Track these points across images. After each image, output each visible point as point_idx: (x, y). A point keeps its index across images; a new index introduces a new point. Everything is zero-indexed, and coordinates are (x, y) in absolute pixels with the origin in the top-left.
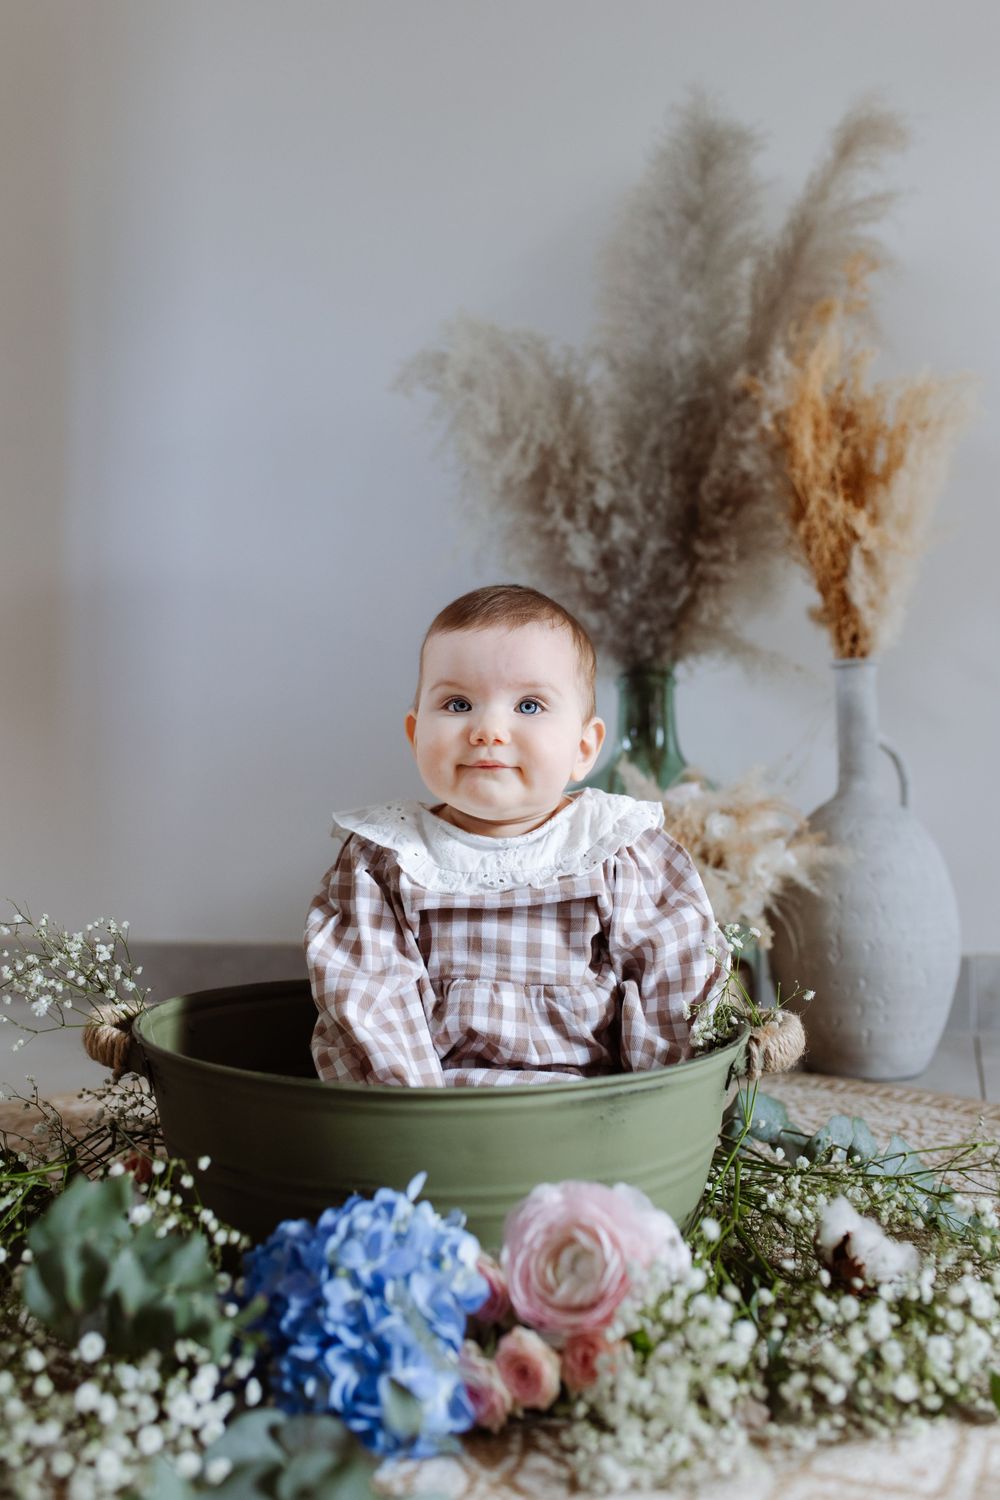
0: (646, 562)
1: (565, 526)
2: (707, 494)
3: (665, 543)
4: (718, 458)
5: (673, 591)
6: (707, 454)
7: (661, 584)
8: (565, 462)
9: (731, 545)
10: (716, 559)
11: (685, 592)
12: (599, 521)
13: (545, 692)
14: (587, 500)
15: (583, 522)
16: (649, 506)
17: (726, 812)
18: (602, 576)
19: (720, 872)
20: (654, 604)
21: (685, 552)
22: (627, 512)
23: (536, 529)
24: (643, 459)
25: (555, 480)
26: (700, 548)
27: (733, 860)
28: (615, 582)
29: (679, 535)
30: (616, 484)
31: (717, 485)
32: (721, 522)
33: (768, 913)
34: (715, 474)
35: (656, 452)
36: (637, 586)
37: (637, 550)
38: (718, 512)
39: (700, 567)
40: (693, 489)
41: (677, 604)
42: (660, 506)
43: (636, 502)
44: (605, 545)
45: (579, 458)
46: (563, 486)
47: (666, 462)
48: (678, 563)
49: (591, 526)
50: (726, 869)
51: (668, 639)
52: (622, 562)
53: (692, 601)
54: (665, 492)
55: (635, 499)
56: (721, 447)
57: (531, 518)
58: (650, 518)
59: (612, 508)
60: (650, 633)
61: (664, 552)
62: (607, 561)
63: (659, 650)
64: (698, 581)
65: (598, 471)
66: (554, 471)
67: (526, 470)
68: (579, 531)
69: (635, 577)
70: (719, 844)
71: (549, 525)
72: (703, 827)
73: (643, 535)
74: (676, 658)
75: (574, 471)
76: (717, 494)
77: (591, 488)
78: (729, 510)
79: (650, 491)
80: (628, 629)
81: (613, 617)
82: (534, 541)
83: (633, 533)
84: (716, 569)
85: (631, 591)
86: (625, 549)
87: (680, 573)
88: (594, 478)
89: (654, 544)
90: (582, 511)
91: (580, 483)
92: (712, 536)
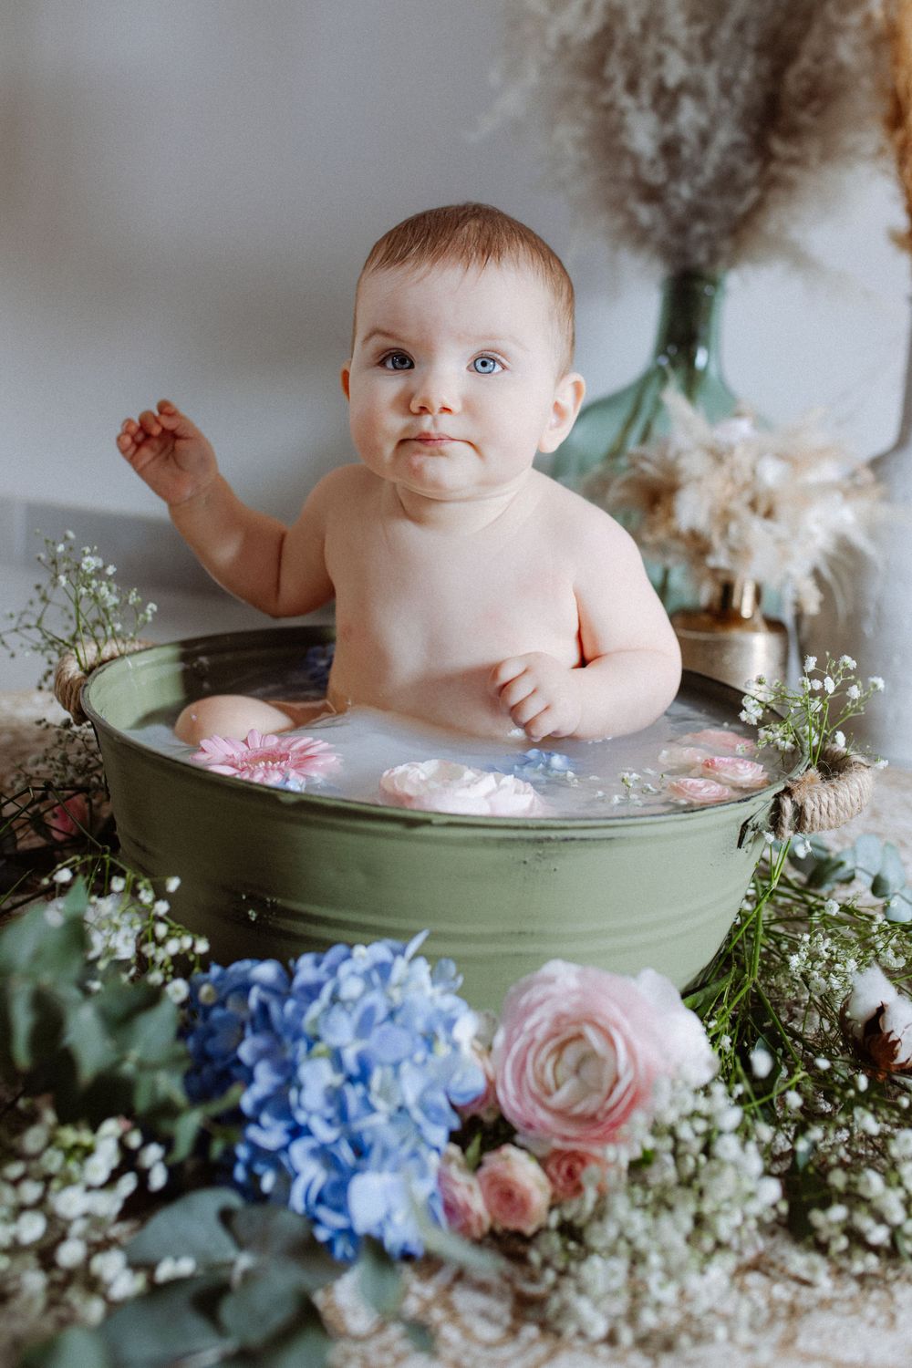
0: (713, 156)
1: (626, 101)
2: (793, 82)
3: (739, 136)
4: (812, 43)
5: (740, 191)
6: (802, 35)
7: (727, 182)
8: (633, 25)
9: (813, 148)
10: (793, 161)
11: (753, 195)
12: (666, 102)
13: (505, 346)
14: (654, 74)
15: (646, 99)
16: (726, 88)
17: (781, 456)
18: (661, 166)
19: (769, 524)
20: (716, 204)
21: (760, 149)
22: (698, 93)
23: (591, 99)
24: (725, 34)
25: (619, 45)
26: (778, 146)
27: (784, 511)
28: (675, 173)
29: (755, 128)
30: (689, 58)
31: (805, 74)
32: (804, 118)
33: (816, 573)
34: (805, 62)
35: (740, 27)
36: (701, 181)
37: (705, 139)
38: (802, 106)
39: (774, 168)
40: (777, 74)
41: (742, 208)
42: (738, 92)
43: (711, 84)
44: (669, 130)
45: (652, 23)
46: (628, 53)
47: (752, 38)
48: (749, 160)
49: (655, 104)
50: (776, 521)
51: (726, 246)
52: (686, 152)
53: (759, 205)
54: (746, 75)
55: (710, 78)
56: (817, 29)
57: (584, 86)
58: (725, 104)
59: (683, 88)
60: (707, 237)
61: (735, 146)
62: (669, 149)
63: (714, 256)
64: (770, 183)
65: (671, 41)
66: (620, 33)
67: (590, 28)
68: (640, 109)
69: (698, 170)
70: (770, 493)
71: (605, 98)
72: (754, 472)
73: (714, 121)
74: (732, 264)
75: (643, 37)
76: (805, 84)
77: (660, 59)
78: (815, 105)
79: (728, 72)
80: (680, 229)
81: (667, 212)
82: (588, 114)
83: (703, 120)
84: (792, 172)
85: (692, 186)
86: (691, 137)
87: (749, 172)
88: (665, 48)
89: (725, 136)
90: (646, 86)
91: (648, 52)
92: (793, 133)
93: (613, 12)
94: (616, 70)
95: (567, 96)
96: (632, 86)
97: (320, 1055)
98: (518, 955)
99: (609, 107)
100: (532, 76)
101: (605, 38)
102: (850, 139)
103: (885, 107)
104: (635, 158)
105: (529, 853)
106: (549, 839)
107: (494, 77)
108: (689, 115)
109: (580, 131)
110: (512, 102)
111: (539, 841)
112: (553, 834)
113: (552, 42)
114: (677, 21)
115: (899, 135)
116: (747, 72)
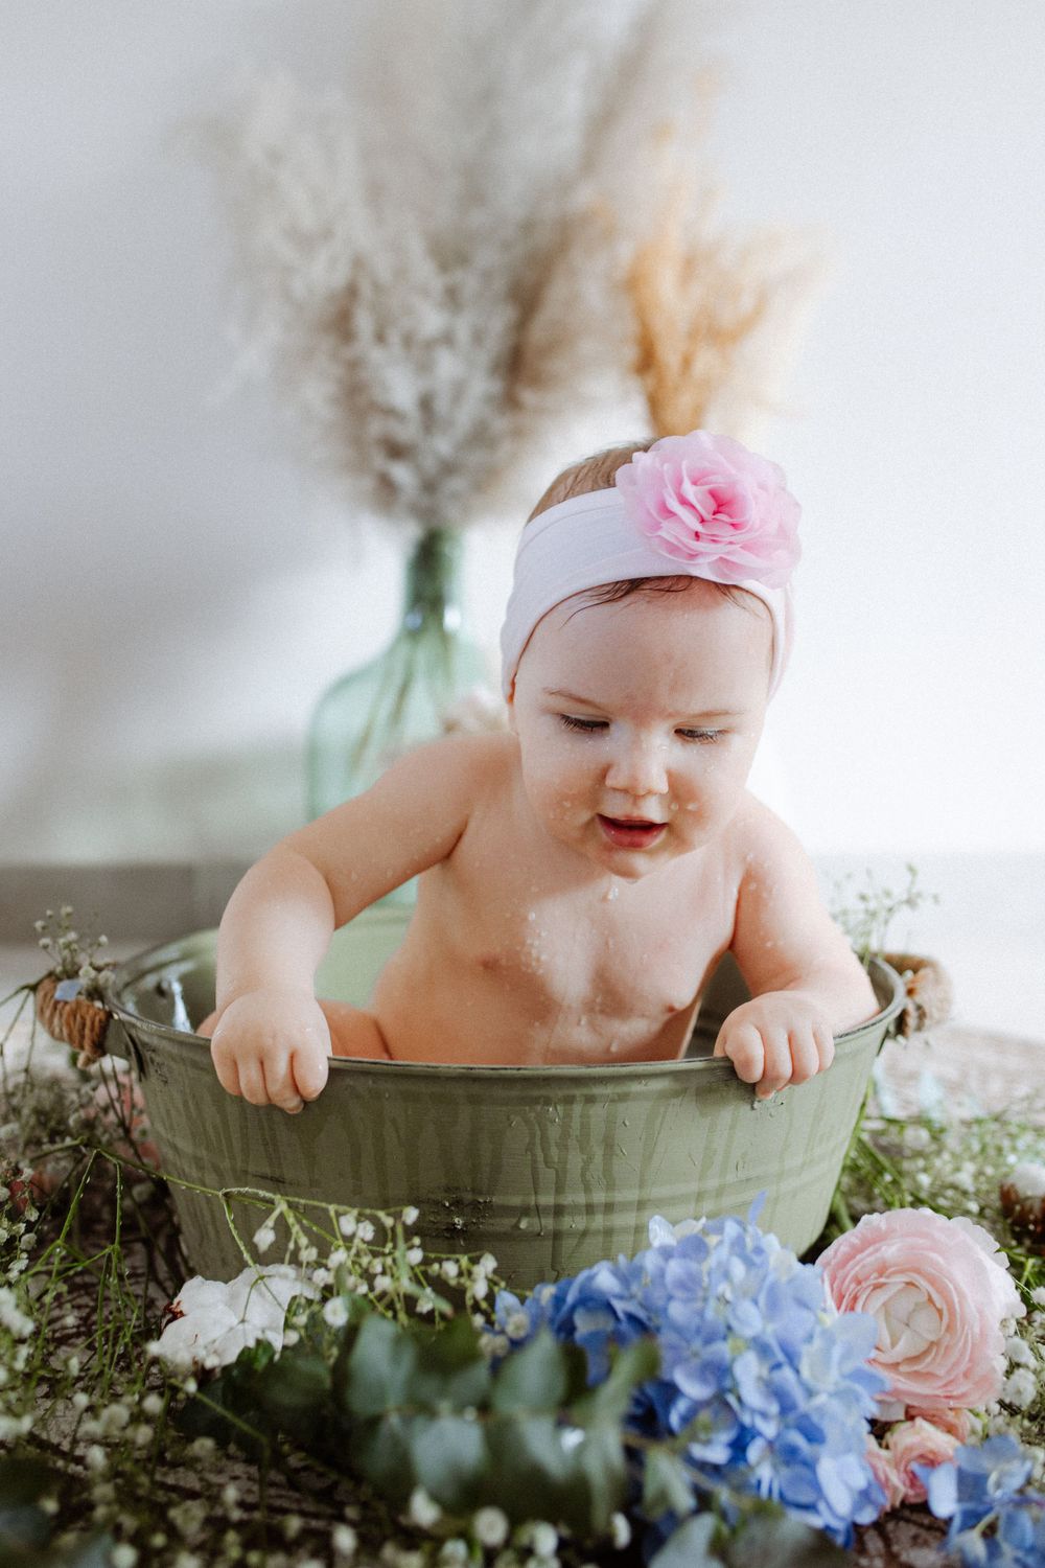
1: (376, 355)
2: (538, 332)
3: (491, 387)
4: (558, 290)
5: (493, 444)
6: (544, 282)
10: (542, 411)
11: (506, 447)
14: (403, 325)
15: (397, 350)
16: (478, 337)
18: (415, 420)
20: (470, 458)
22: (452, 344)
23: (335, 356)
24: (472, 284)
25: (366, 298)
26: (526, 396)
28: (429, 428)
29: (504, 377)
30: (441, 308)
34: (551, 309)
35: (487, 276)
36: (455, 434)
37: (459, 391)
38: (548, 354)
39: (523, 419)
40: (523, 323)
41: (495, 460)
42: (489, 340)
43: (463, 333)
44: (424, 384)
46: (375, 307)
47: (500, 284)
48: (500, 411)
49: (407, 356)
52: (441, 406)
53: (512, 458)
54: (496, 326)
55: (462, 328)
56: (561, 275)
58: (477, 351)
59: (438, 339)
61: (489, 399)
62: (426, 404)
64: (518, 433)
65: (423, 291)
66: (366, 284)
67: (339, 278)
68: (393, 363)
69: (452, 424)
71: (350, 354)
73: (467, 374)
74: (471, 521)
76: (550, 332)
77: (409, 310)
79: (480, 322)
80: (431, 486)
82: (334, 370)
83: (458, 371)
85: (449, 441)
86: (446, 390)
87: (500, 424)
88: (413, 299)
89: (478, 387)
90: (394, 338)
91: (395, 304)
92: (538, 381)
93: (358, 263)
94: (364, 322)
96: (380, 338)
99: (354, 365)
100: (273, 333)
101: (352, 291)
102: (590, 387)
103: (631, 353)
104: (390, 412)
107: (233, 334)
108: (448, 366)
109: (330, 389)
110: (253, 359)
113: (299, 294)
114: (424, 270)
115: (650, 381)
116: (499, 321)
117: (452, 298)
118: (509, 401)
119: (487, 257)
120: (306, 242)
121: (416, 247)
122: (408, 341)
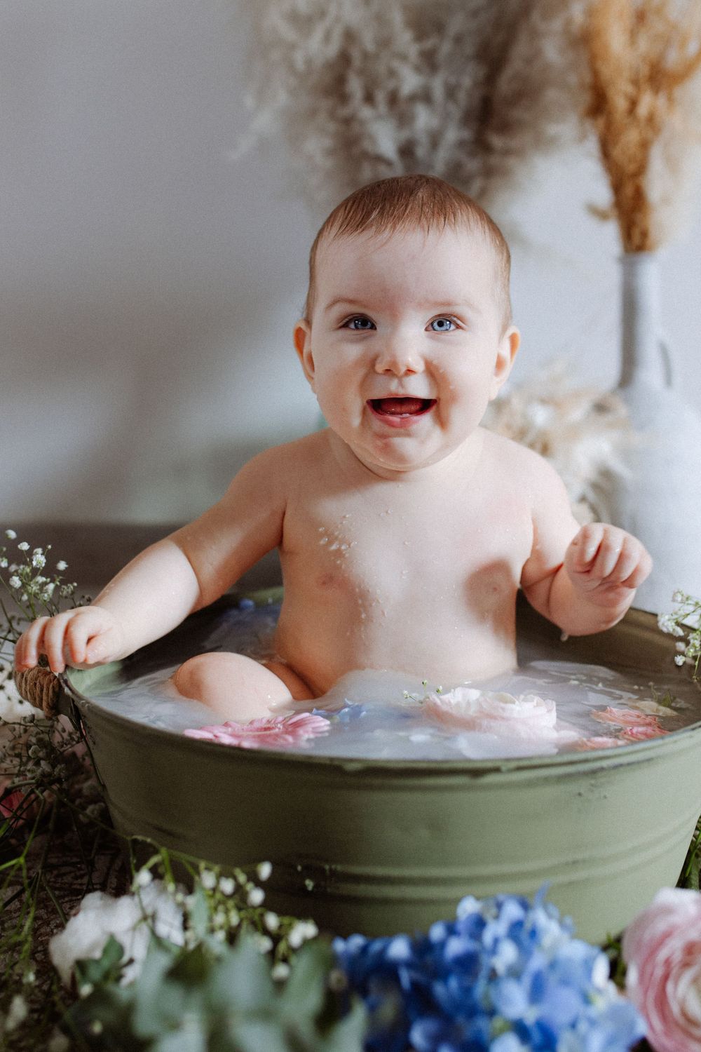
0: (443, 154)
1: (366, 112)
2: (505, 84)
3: (467, 134)
4: (520, 49)
5: (468, 181)
6: (509, 44)
7: (455, 175)
8: (369, 45)
9: (527, 139)
10: (507, 152)
11: (478, 183)
12: (399, 108)
13: (458, 310)
14: (388, 86)
15: (382, 107)
16: (451, 93)
17: (546, 401)
18: (400, 166)
22: (428, 100)
23: (332, 115)
24: (446, 48)
25: (357, 64)
26: (497, 141)
27: (559, 447)
29: (475, 125)
30: (418, 69)
32: (517, 114)
34: (515, 65)
35: (458, 40)
37: (435, 140)
38: (514, 103)
39: (494, 160)
40: (491, 79)
43: (438, 91)
44: (405, 134)
45: (385, 42)
46: (362, 72)
47: (469, 48)
48: (472, 154)
49: (391, 112)
52: (421, 152)
54: (467, 82)
55: (437, 87)
56: (524, 35)
57: (326, 104)
58: (451, 106)
59: (413, 98)
61: (461, 144)
62: (407, 151)
64: (489, 173)
65: (403, 57)
66: (356, 55)
67: (332, 50)
70: (543, 432)
71: (344, 112)
75: (378, 54)
76: (515, 85)
77: (392, 73)
78: (525, 102)
79: (452, 80)
82: (332, 127)
83: (434, 123)
84: (512, 162)
86: (424, 139)
87: (472, 165)
88: (396, 64)
89: (453, 135)
90: (381, 97)
91: (381, 69)
92: (506, 128)
93: (350, 36)
94: (355, 86)
95: (313, 113)
96: (369, 98)
97: (502, 1031)
98: (570, 884)
99: (348, 121)
100: (282, 98)
101: (344, 59)
102: (553, 129)
103: (586, 99)
104: (379, 159)
105: (583, 785)
106: (602, 769)
107: (249, 101)
108: (424, 119)
109: (328, 142)
110: (266, 121)
111: (594, 772)
112: (605, 764)
113: (300, 65)
114: (405, 39)
115: (601, 122)
116: (468, 79)
117: (429, 62)
118: (480, 145)
119: (457, 23)
120: (303, 22)
121: (397, 18)
122: (393, 99)
